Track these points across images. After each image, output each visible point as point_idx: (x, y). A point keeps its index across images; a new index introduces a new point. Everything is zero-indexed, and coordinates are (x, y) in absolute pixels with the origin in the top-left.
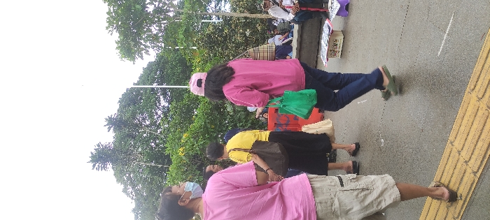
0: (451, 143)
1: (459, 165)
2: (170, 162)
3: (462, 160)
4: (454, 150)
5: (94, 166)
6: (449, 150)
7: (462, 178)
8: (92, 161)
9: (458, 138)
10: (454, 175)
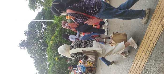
0: (146, 35)
1: (149, 42)
2: (47, 46)
3: (149, 40)
4: (147, 37)
5: (20, 48)
6: (145, 37)
7: (149, 46)
8: (20, 46)
9: (149, 33)
10: (147, 45)
